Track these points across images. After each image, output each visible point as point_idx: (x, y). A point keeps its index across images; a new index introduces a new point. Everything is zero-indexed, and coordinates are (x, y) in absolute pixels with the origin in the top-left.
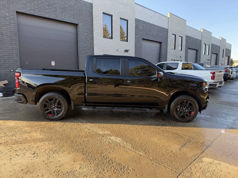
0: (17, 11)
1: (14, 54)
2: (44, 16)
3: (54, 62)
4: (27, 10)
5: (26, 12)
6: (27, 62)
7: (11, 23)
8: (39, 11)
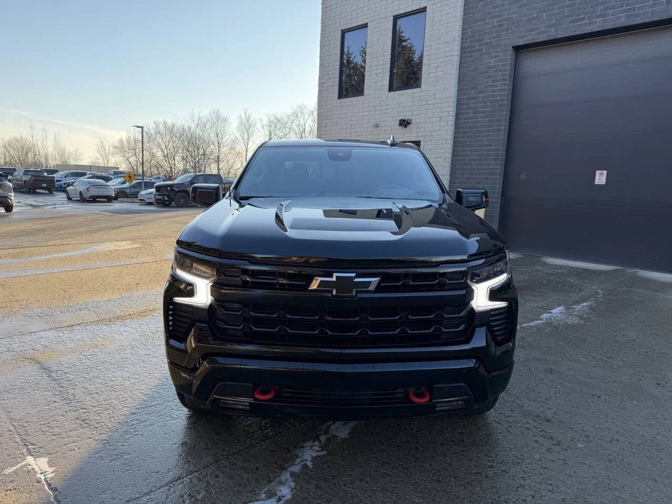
0: (515, 45)
1: (490, 155)
2: (585, 32)
3: (605, 172)
4: (539, 33)
5: (534, 39)
6: (524, 173)
7: (497, 81)
8: (573, 21)
